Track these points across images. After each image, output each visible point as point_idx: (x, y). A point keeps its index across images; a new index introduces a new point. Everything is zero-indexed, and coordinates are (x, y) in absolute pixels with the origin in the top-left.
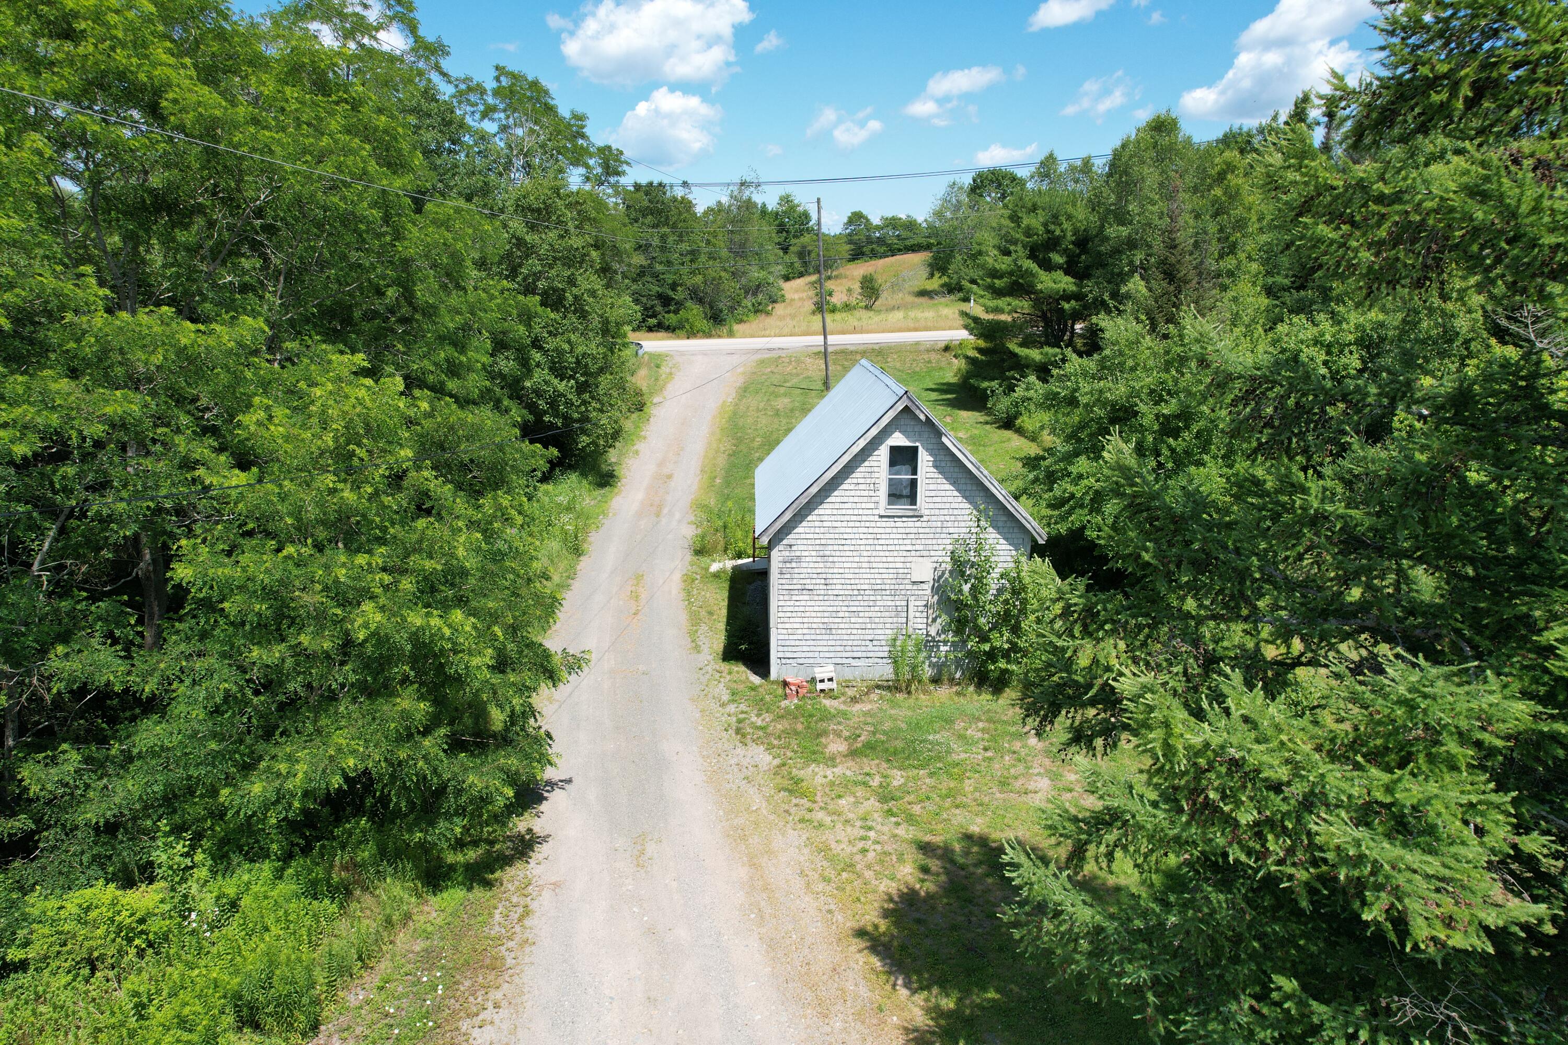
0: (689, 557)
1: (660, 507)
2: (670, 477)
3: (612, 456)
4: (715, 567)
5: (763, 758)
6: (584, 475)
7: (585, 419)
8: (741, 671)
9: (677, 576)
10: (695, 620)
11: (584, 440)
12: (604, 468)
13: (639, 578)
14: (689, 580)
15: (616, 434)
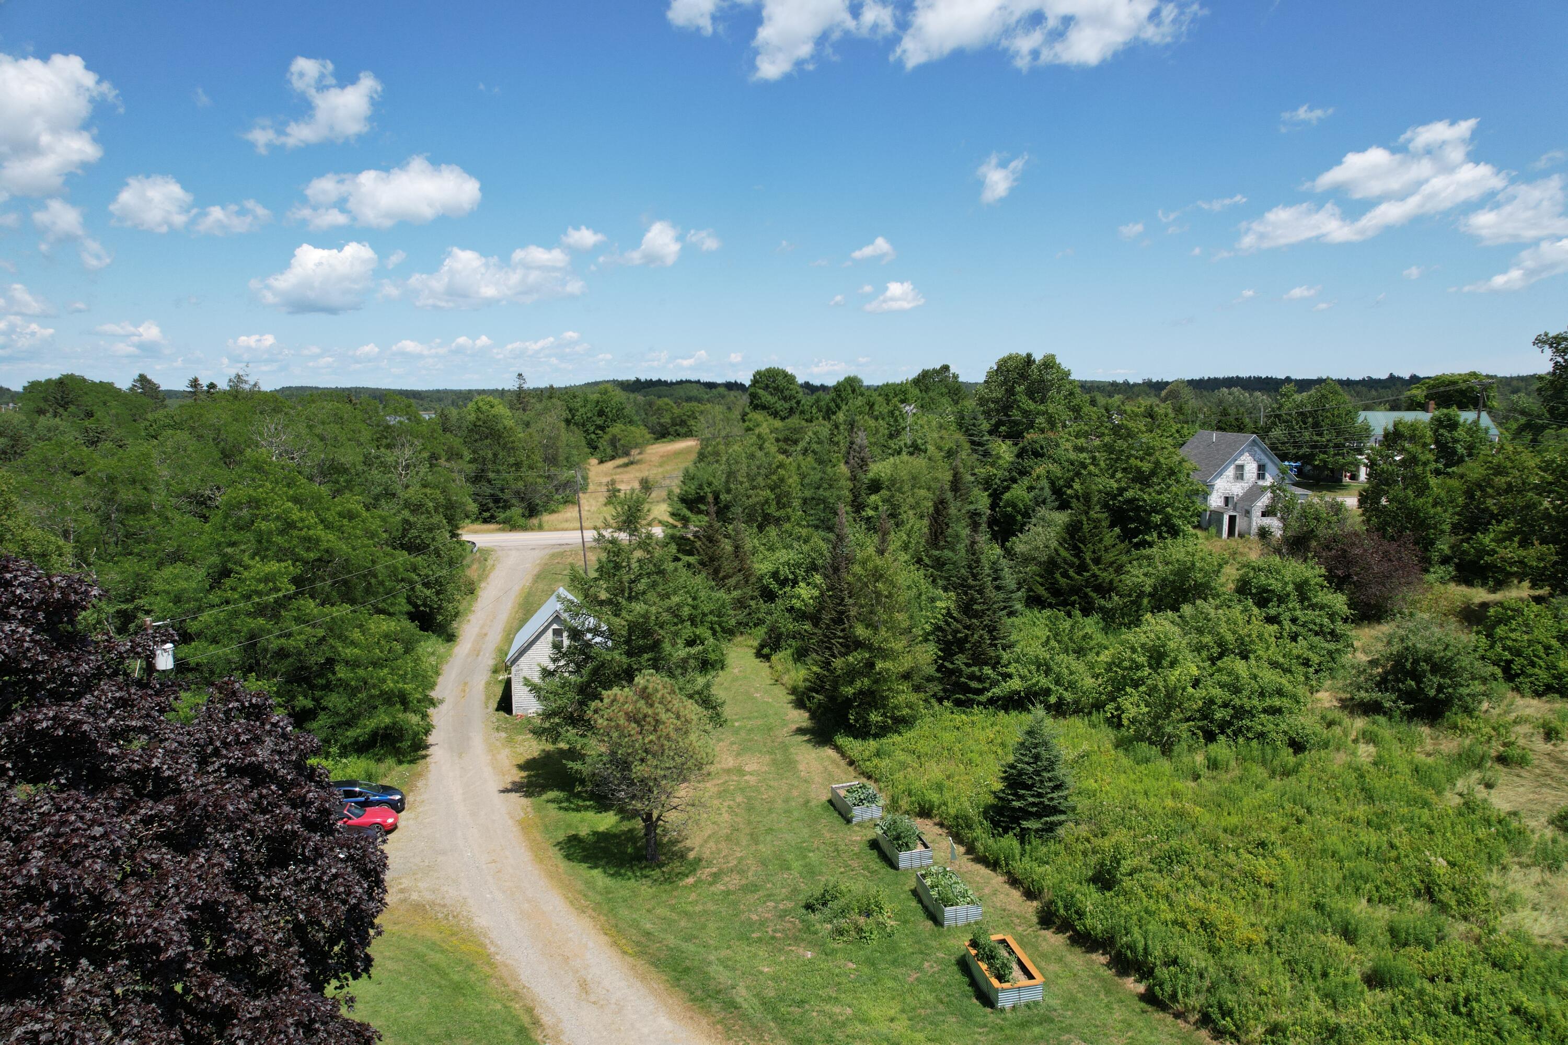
0: (489, 674)
1: (479, 652)
2: (486, 635)
3: (455, 625)
4: (501, 678)
5: (504, 735)
6: (439, 636)
7: (440, 607)
8: (502, 714)
9: (483, 682)
10: (488, 698)
11: (440, 618)
12: (450, 631)
13: (466, 684)
14: (488, 684)
15: (457, 614)
